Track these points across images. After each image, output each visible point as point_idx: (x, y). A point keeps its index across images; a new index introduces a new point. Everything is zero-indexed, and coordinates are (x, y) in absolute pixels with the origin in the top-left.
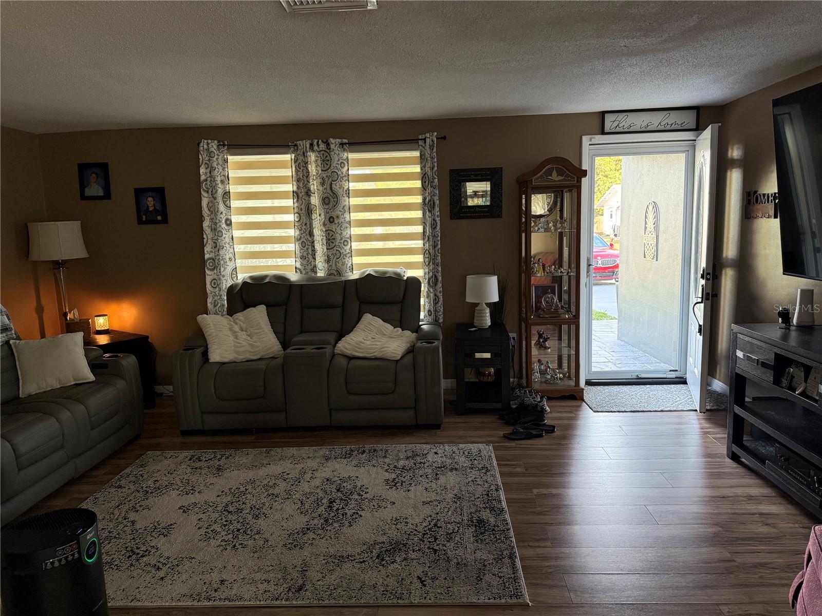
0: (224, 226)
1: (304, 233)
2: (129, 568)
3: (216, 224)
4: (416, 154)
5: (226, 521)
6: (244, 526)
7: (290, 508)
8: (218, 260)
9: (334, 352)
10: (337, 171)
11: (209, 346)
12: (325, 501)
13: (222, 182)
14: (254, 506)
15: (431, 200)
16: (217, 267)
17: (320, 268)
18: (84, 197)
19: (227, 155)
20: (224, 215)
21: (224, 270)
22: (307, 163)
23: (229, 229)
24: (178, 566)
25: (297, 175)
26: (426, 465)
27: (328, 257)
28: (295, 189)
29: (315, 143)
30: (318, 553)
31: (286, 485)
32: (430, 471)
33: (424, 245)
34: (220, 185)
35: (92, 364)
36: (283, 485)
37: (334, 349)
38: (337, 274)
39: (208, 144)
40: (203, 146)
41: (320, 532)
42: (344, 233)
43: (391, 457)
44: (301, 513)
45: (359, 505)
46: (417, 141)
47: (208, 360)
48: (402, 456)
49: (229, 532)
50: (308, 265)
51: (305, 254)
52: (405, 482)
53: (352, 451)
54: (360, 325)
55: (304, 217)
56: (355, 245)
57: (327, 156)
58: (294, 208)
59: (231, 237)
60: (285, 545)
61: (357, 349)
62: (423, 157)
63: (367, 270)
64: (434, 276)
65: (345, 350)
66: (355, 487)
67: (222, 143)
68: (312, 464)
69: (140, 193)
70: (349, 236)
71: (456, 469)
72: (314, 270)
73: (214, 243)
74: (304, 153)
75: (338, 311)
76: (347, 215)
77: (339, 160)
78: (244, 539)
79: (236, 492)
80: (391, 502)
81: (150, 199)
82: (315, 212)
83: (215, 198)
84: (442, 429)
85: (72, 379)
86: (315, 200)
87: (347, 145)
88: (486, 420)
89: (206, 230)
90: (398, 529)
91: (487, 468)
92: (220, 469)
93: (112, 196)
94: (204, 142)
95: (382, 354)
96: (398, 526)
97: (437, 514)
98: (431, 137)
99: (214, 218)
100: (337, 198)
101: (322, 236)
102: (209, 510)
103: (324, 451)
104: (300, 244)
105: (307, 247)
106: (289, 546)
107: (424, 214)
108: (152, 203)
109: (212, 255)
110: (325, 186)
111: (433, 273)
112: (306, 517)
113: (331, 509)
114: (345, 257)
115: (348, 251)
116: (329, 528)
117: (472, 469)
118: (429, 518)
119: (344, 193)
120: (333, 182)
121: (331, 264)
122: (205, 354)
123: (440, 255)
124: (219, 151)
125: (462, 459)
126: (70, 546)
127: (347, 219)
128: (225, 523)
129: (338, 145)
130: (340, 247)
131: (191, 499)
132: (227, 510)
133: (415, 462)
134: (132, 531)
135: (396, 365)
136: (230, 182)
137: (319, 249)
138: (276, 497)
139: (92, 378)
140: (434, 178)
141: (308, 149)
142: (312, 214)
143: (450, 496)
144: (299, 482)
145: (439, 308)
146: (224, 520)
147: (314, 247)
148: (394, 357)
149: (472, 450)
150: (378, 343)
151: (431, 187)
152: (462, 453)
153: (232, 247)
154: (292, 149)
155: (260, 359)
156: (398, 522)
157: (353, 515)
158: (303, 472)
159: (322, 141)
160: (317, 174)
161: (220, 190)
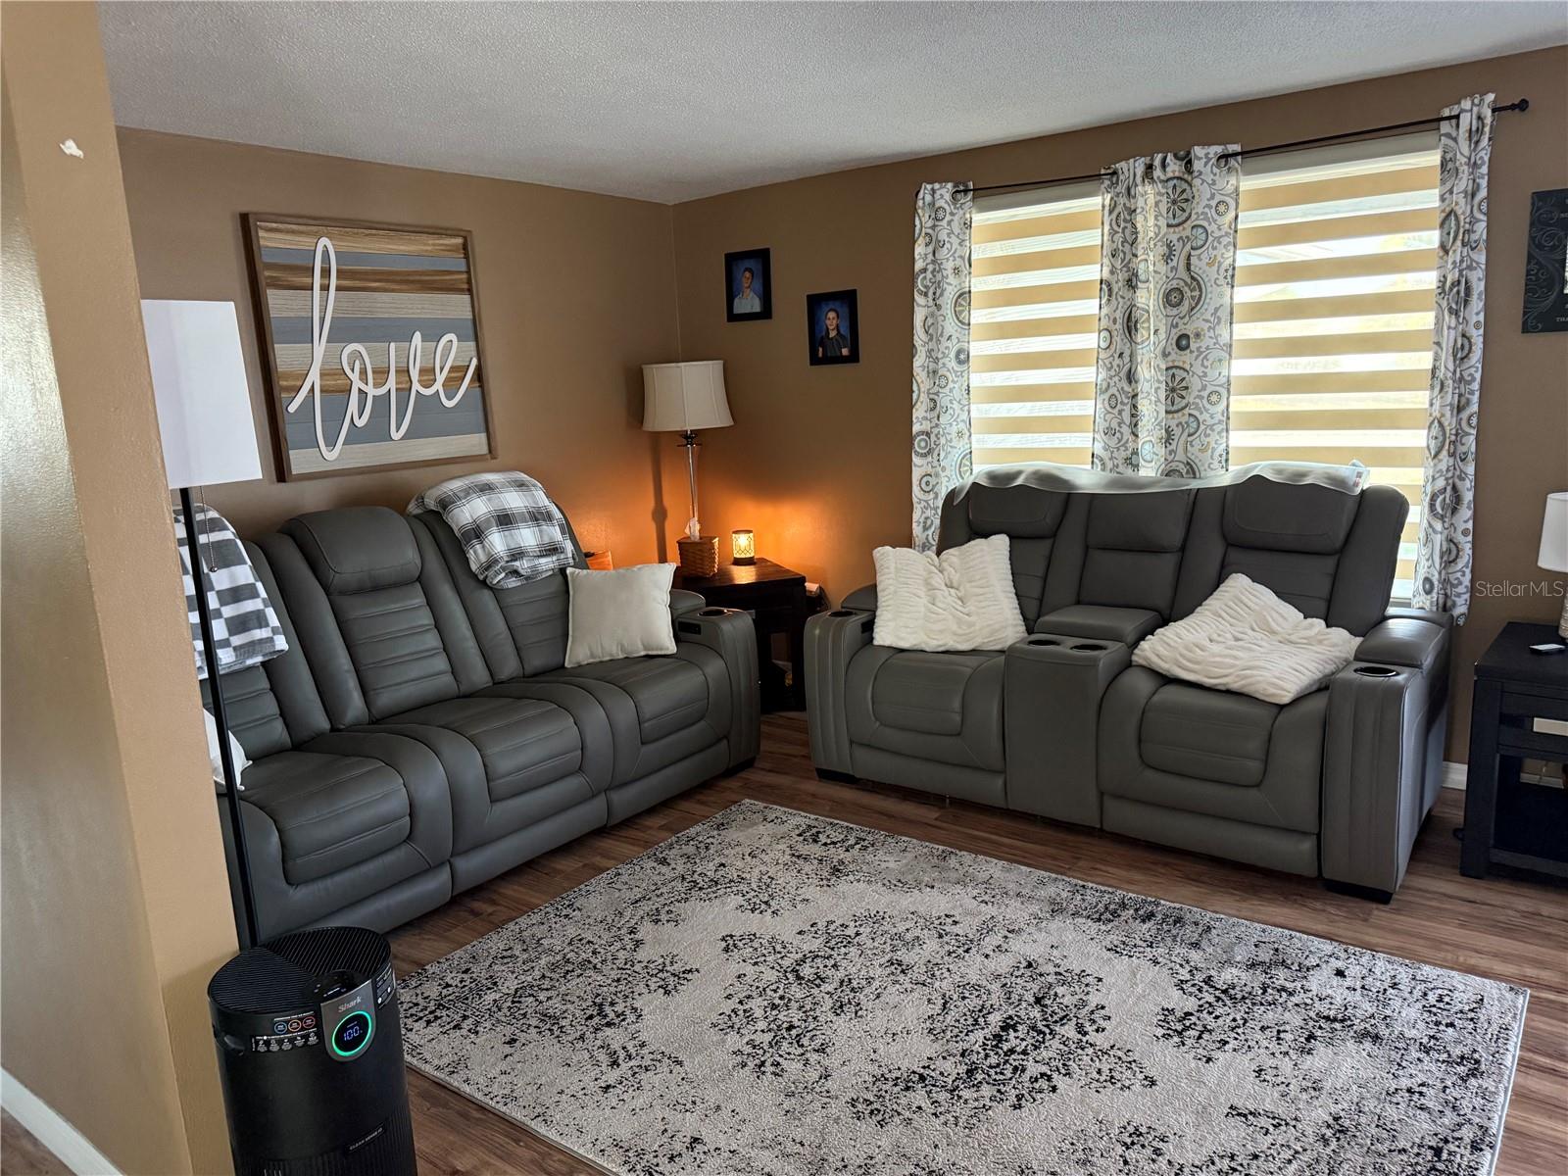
0: (952, 364)
1: (1117, 374)
2: (575, 1042)
3: (936, 360)
4: (1432, 159)
5: (782, 998)
6: (805, 1021)
7: (914, 1008)
8: (936, 435)
9: (1131, 661)
10: (1205, 224)
11: (878, 613)
12: (995, 1019)
13: (957, 271)
14: (850, 980)
15: (1459, 282)
16: (934, 449)
17: (1148, 458)
18: (733, 317)
19: (970, 213)
20: (955, 341)
21: (946, 457)
22: (1135, 210)
23: (962, 372)
24: (647, 1070)
25: (1113, 242)
26: (1295, 999)
27: (1168, 431)
28: (1106, 274)
29: (1157, 162)
30: (909, 1152)
31: (936, 947)
32: (1298, 1021)
33: (1431, 405)
34: (951, 279)
35: (680, 623)
36: (931, 945)
37: (1132, 653)
38: (1188, 472)
39: (933, 191)
40: (924, 198)
41: (943, 1096)
42: (1212, 374)
43: (1210, 950)
44: (931, 1031)
45: (1065, 1057)
46: (1434, 125)
47: (872, 639)
48: (1241, 954)
49: (772, 1026)
50: (1118, 449)
51: (1114, 424)
52: (1210, 1031)
53: (1123, 906)
54: (1214, 603)
55: (1118, 339)
56: (1240, 404)
57: (1184, 191)
58: (1100, 319)
59: (965, 386)
60: (853, 1102)
61: (1184, 662)
62: (1450, 165)
63: (1256, 467)
64: (1449, 489)
65: (1155, 659)
66: (1084, 1003)
67: (962, 188)
68: (1015, 912)
69: (815, 303)
70: (1225, 380)
71: (1376, 1038)
72: (1132, 461)
73: (931, 399)
74: (1129, 189)
75: (1168, 562)
76: (1223, 332)
77: (1213, 196)
78: (789, 1054)
79: (835, 934)
80: (1146, 1078)
81: (832, 315)
82: (1146, 325)
83: (938, 307)
84: (1393, 904)
85: (641, 646)
86: (1147, 298)
87: (1239, 158)
88: (1547, 909)
89: (918, 374)
90: (1126, 1163)
91: (1477, 1062)
92: (838, 870)
93: (774, 314)
94: (925, 188)
95: (1243, 682)
96: (1131, 1155)
97: (1256, 1157)
98: (1475, 109)
99: (936, 349)
100: (1201, 290)
101: (1159, 381)
102: (768, 959)
103: (1058, 888)
104: (1106, 402)
105: (1119, 407)
106: (860, 1107)
107: (1439, 321)
108: (835, 322)
109: (926, 426)
110: (1174, 263)
111: (1447, 479)
112: (935, 1045)
113: (996, 1046)
114: (1208, 431)
115: (1219, 417)
116: (966, 1094)
117: (1427, 1053)
118: (1226, 1161)
119: (1221, 277)
120: (1193, 252)
121: (1173, 447)
122: (868, 627)
123: (1474, 432)
124: (955, 204)
125: (1412, 1012)
126: (301, 1019)
127: (1225, 338)
128: (777, 1001)
129: (1214, 161)
130: (1197, 408)
131: (753, 923)
132: (797, 971)
133: (1268, 981)
134: (626, 964)
135: (1276, 718)
136: (972, 270)
137: (1146, 413)
138: (903, 971)
139: (671, 647)
140: (1473, 221)
141: (1139, 179)
142: (1136, 330)
143: (1317, 1114)
144: (967, 951)
145: (1459, 575)
146: (781, 992)
147: (1135, 406)
148: (1273, 695)
149: (1456, 994)
150: (1240, 654)
151: (1464, 245)
152: (1417, 994)
153: (966, 408)
154: (1107, 182)
155: (974, 652)
156: (1136, 1139)
157: (1036, 1080)
158: (987, 929)
159: (1176, 156)
160: (1157, 235)
161: (949, 289)
